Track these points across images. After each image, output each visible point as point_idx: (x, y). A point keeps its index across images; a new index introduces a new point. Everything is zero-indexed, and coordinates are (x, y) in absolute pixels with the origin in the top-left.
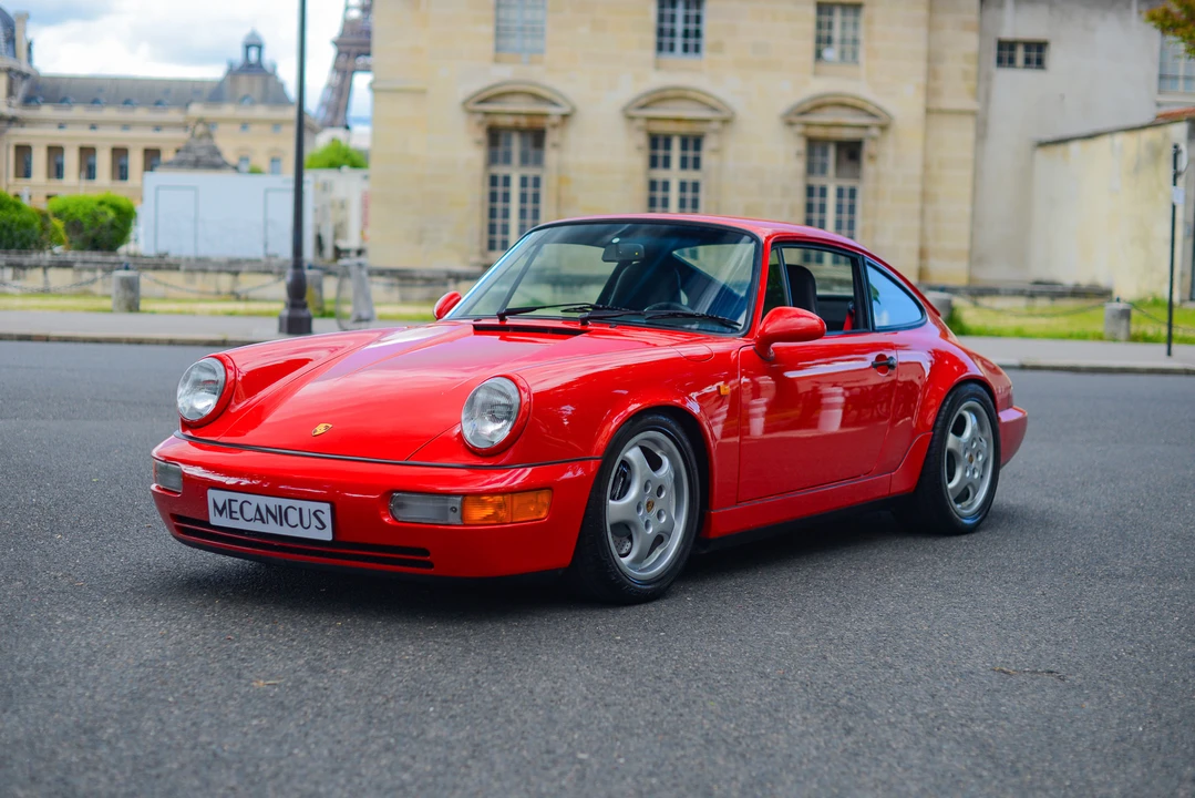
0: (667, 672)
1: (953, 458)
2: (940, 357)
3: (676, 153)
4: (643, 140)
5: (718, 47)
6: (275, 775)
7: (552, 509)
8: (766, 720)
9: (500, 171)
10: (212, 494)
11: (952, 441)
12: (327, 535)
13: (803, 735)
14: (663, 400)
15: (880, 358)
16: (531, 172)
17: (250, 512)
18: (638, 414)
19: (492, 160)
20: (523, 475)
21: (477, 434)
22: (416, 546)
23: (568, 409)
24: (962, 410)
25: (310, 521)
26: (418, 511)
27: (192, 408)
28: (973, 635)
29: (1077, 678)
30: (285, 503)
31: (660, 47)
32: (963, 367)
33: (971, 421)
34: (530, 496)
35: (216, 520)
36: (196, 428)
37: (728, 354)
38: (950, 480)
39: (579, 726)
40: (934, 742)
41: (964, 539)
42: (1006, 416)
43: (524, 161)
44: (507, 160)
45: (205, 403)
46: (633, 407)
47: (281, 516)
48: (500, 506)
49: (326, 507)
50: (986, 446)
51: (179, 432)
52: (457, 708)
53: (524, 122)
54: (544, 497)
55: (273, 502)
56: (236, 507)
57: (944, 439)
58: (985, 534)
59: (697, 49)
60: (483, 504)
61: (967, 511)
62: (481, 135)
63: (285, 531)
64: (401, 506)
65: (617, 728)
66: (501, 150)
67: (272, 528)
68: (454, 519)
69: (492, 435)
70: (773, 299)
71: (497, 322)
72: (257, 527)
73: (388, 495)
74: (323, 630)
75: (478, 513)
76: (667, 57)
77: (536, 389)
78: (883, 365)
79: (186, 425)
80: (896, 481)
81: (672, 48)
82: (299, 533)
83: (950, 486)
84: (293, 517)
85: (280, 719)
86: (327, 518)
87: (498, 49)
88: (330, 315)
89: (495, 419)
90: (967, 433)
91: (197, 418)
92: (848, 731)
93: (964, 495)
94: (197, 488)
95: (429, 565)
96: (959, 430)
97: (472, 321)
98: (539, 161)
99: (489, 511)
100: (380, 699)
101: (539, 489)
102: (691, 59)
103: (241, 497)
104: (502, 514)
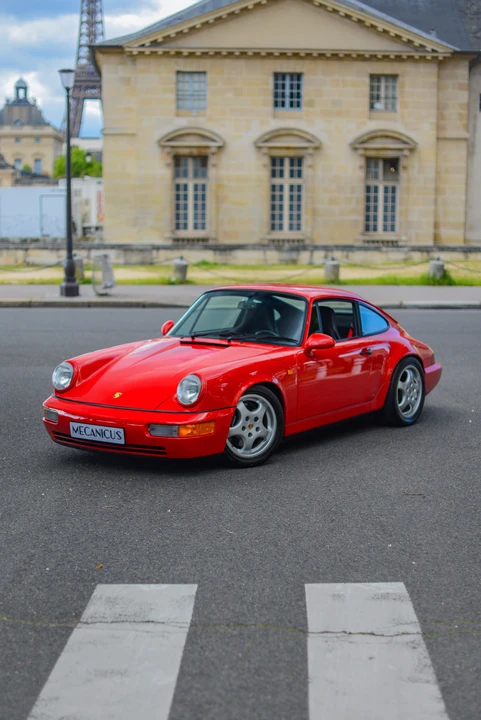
0: (265, 498)
1: (401, 392)
2: (394, 346)
3: (287, 168)
4: (267, 161)
5: (311, 104)
6: (121, 542)
7: (216, 429)
8: (301, 517)
9: (182, 181)
10: (71, 424)
11: (400, 385)
12: (122, 442)
13: (315, 522)
14: (262, 380)
15: (364, 350)
16: (200, 182)
17: (89, 431)
18: (252, 386)
19: (177, 175)
20: (203, 416)
21: (183, 398)
22: (159, 446)
23: (224, 385)
24: (406, 370)
25: (115, 436)
26: (160, 432)
27: (59, 384)
28: (394, 478)
29: (429, 498)
30: (104, 428)
31: (276, 104)
32: (406, 349)
33: (410, 375)
34: (207, 424)
35: (74, 435)
36: (61, 393)
37: (292, 356)
38: (400, 402)
39: (230, 521)
40: (364, 524)
41: (407, 429)
42: (428, 370)
43: (196, 175)
44: (185, 175)
45: (65, 382)
46: (251, 383)
47: (103, 434)
48: (194, 429)
49: (121, 430)
50: (418, 385)
51: (53, 395)
52: (183, 515)
53: (195, 152)
54: (212, 425)
55: (98, 428)
56: (82, 429)
57: (396, 384)
58: (417, 426)
59: (299, 105)
60: (188, 428)
61: (408, 415)
62: (170, 160)
63: (104, 440)
64: (153, 429)
65: (244, 521)
66: (182, 168)
67: (98, 438)
68: (175, 435)
69: (191, 398)
70: (312, 329)
71: (190, 340)
72: (92, 438)
73: (148, 425)
74: (125, 483)
75: (185, 432)
76: (280, 110)
77: (208, 378)
78: (365, 353)
79: (57, 392)
80: (374, 404)
81: (283, 104)
82: (111, 441)
83: (400, 405)
84: (108, 434)
85: (117, 521)
86: (122, 435)
87: (178, 108)
88: (88, 282)
89: (191, 393)
90: (408, 380)
91: (62, 389)
92: (332, 521)
93: (407, 408)
94: (64, 421)
95: (165, 453)
96: (404, 379)
97: (179, 339)
98: (204, 175)
99: (189, 431)
100: (153, 512)
101: (210, 421)
102: (294, 111)
103: (84, 425)
104: (195, 432)
